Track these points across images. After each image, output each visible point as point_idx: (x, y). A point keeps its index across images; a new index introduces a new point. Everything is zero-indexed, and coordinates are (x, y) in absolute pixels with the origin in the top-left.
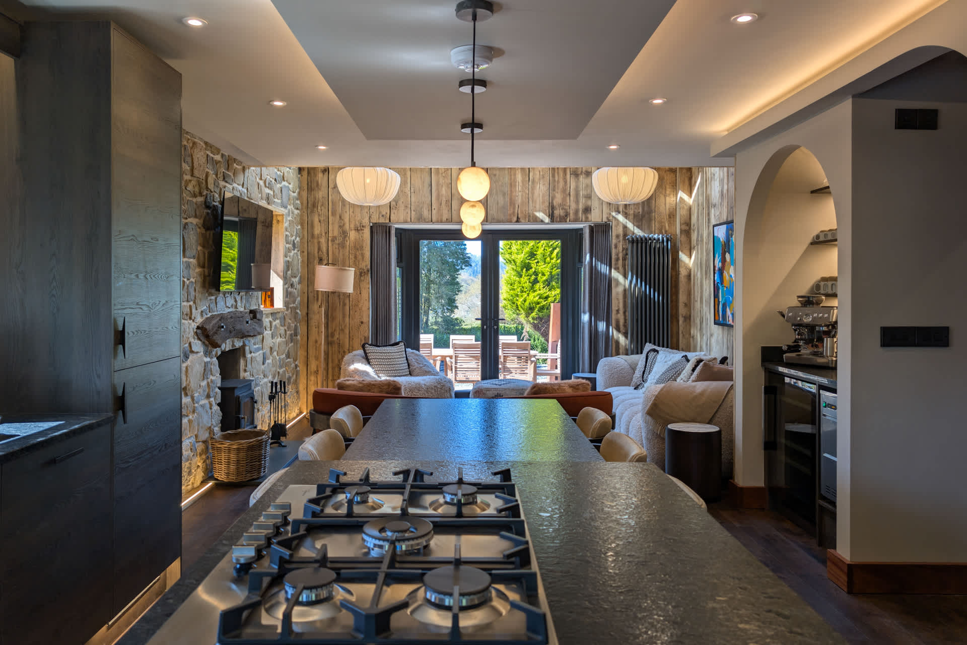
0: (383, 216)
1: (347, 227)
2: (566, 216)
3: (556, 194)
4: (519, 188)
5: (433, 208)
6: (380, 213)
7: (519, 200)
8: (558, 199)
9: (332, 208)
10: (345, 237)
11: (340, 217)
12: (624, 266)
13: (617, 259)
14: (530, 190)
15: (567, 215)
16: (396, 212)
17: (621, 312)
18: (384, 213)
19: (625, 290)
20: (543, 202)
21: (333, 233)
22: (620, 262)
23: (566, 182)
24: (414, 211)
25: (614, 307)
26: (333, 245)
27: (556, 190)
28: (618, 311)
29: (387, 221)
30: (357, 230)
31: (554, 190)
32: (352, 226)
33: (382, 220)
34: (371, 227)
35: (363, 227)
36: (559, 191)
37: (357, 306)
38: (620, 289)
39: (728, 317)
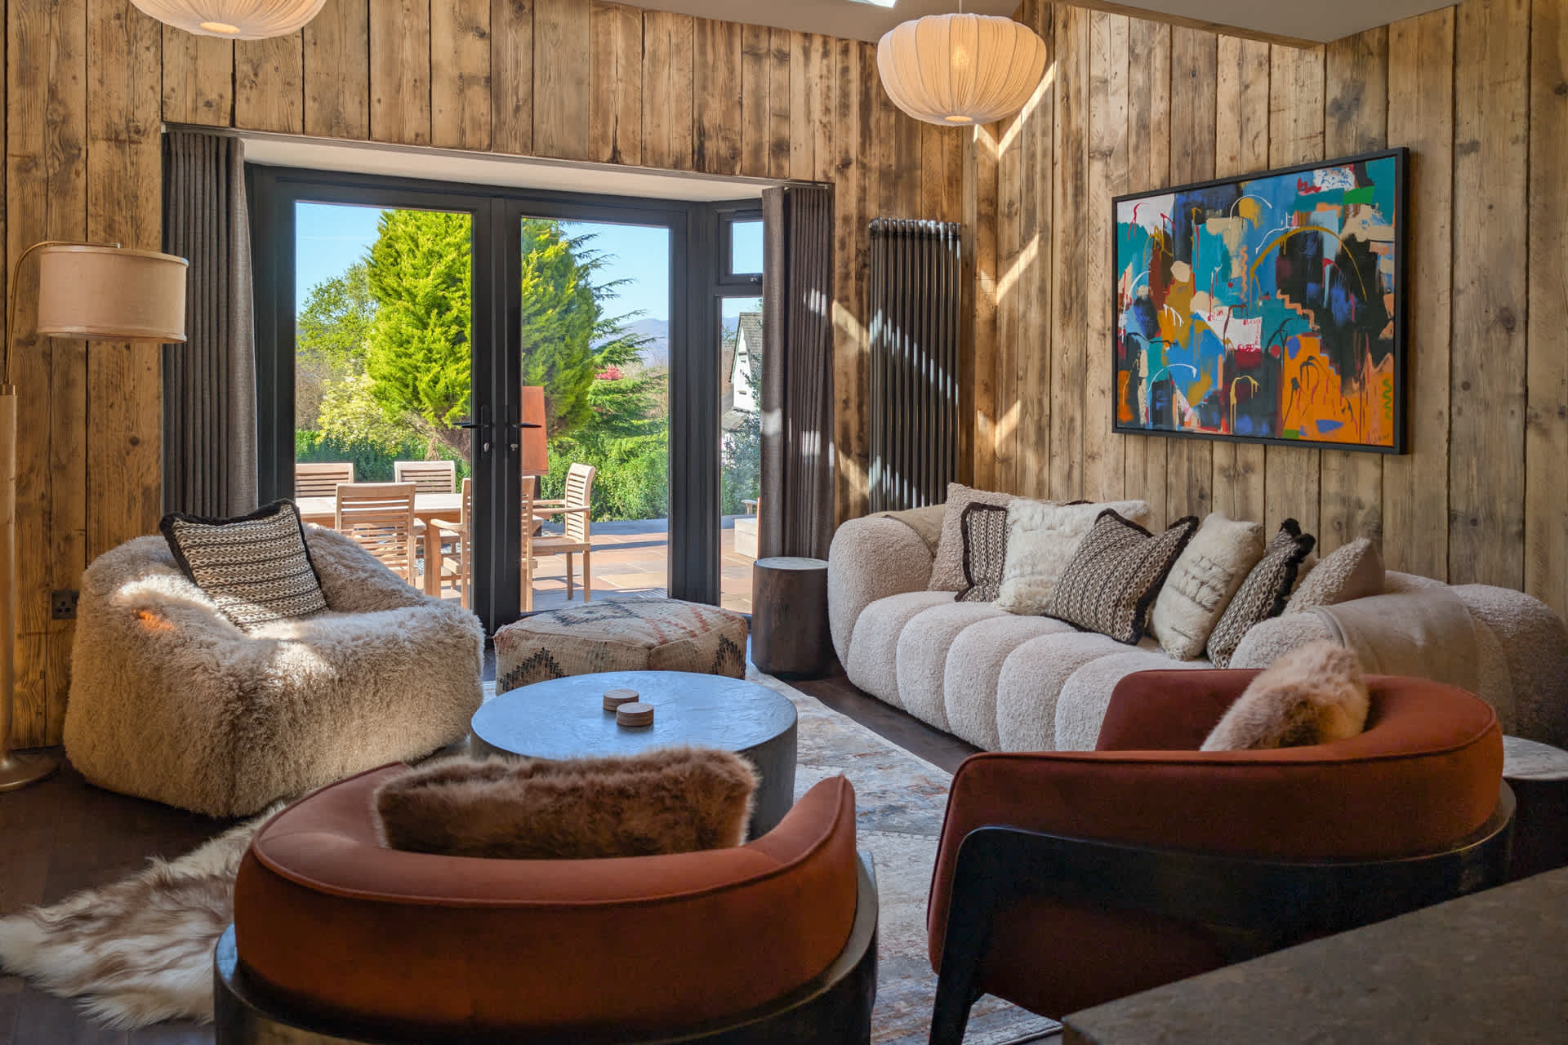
0: (208, 104)
1: (78, 127)
2: (733, 158)
3: (710, 99)
4: (617, 68)
5: (374, 98)
6: (199, 93)
7: (618, 105)
8: (714, 115)
9: (22, 59)
10: (71, 160)
11: (53, 92)
12: (859, 293)
13: (846, 276)
14: (646, 80)
15: (735, 154)
16: (254, 94)
17: (853, 405)
18: (213, 96)
19: (861, 353)
20: (679, 116)
21: (24, 144)
22: (852, 283)
23: (731, 71)
24: (315, 99)
25: (839, 395)
26: (22, 183)
27: (710, 88)
28: (846, 402)
29: (225, 122)
30: (115, 139)
31: (704, 88)
32: (98, 126)
33: (205, 118)
34: (166, 138)
35: (138, 132)
36: (717, 92)
37: (117, 387)
38: (851, 351)
39: (1182, 415)
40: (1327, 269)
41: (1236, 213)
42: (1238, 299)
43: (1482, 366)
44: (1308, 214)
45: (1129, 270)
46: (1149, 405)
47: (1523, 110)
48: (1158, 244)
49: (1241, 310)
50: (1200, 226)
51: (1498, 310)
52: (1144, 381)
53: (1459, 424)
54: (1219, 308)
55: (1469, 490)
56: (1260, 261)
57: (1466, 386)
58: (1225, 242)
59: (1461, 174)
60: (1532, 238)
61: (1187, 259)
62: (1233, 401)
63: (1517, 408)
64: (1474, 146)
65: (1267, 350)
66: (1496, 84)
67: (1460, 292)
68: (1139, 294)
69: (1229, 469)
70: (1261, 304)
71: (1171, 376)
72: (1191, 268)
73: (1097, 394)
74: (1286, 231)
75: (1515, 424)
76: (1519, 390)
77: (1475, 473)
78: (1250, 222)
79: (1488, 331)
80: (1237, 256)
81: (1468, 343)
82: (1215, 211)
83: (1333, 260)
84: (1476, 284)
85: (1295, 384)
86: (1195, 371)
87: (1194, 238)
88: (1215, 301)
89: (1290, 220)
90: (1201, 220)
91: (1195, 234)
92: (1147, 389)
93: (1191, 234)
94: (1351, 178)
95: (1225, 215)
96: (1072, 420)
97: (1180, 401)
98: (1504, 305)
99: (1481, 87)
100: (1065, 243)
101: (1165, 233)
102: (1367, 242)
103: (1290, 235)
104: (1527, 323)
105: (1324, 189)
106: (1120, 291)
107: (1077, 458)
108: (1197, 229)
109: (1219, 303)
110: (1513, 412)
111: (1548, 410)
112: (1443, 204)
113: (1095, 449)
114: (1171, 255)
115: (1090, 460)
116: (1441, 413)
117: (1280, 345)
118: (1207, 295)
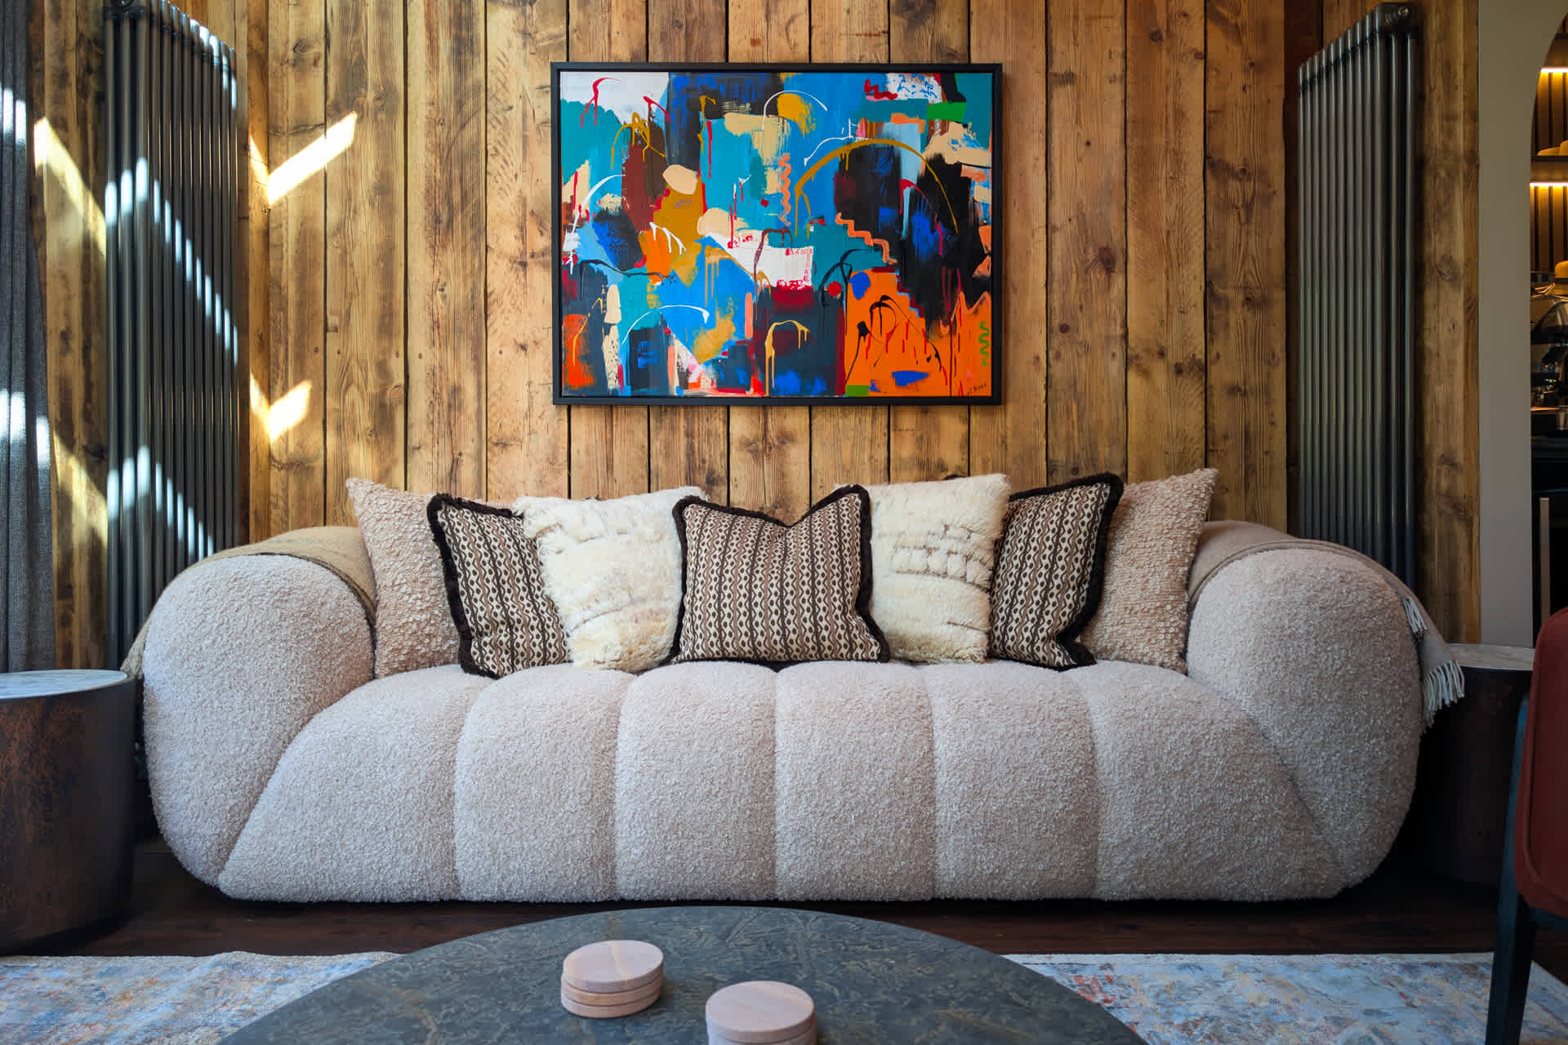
39: (684, 375)
40: (907, 192)
41: (773, 110)
42: (778, 221)
43: (1081, 308)
44: (880, 125)
45: (584, 170)
46: (622, 362)
47: (1120, 49)
48: (638, 137)
49: (783, 236)
50: (714, 122)
51: (1097, 252)
52: (614, 331)
53: (1058, 370)
54: (748, 233)
55: (1069, 437)
56: (810, 175)
57: (1064, 329)
58: (756, 146)
59: (1056, 104)
60: (1131, 180)
61: (692, 161)
62: (770, 352)
63: (1117, 349)
64: (1069, 78)
65: (821, 287)
66: (1090, 19)
67: (1055, 229)
68: (604, 206)
69: (754, 442)
70: (812, 229)
71: (664, 323)
72: (699, 175)
73: (509, 351)
74: (849, 142)
75: (1115, 367)
76: (1119, 331)
77: (1075, 419)
78: (793, 124)
79: (1086, 272)
80: (776, 167)
81: (1066, 283)
82: (739, 104)
83: (915, 182)
84: (1074, 221)
85: (863, 330)
86: (706, 315)
87: (703, 136)
88: (739, 222)
89: (854, 129)
90: (717, 113)
91: (705, 131)
92: (621, 339)
93: (699, 129)
94: (937, 90)
95: (756, 110)
96: (456, 391)
97: (680, 354)
98: (1104, 245)
99: (1076, 17)
100: (433, 123)
101: (653, 126)
102: (958, 166)
103: (853, 147)
104: (1126, 263)
105: (902, 96)
106: (566, 198)
107: (468, 447)
108: (709, 124)
109: (745, 225)
110: (1114, 355)
111: (1148, 351)
112: (1036, 134)
113: (507, 431)
114: (665, 155)
115: (496, 449)
116: (1037, 358)
117: (841, 281)
118: (726, 215)
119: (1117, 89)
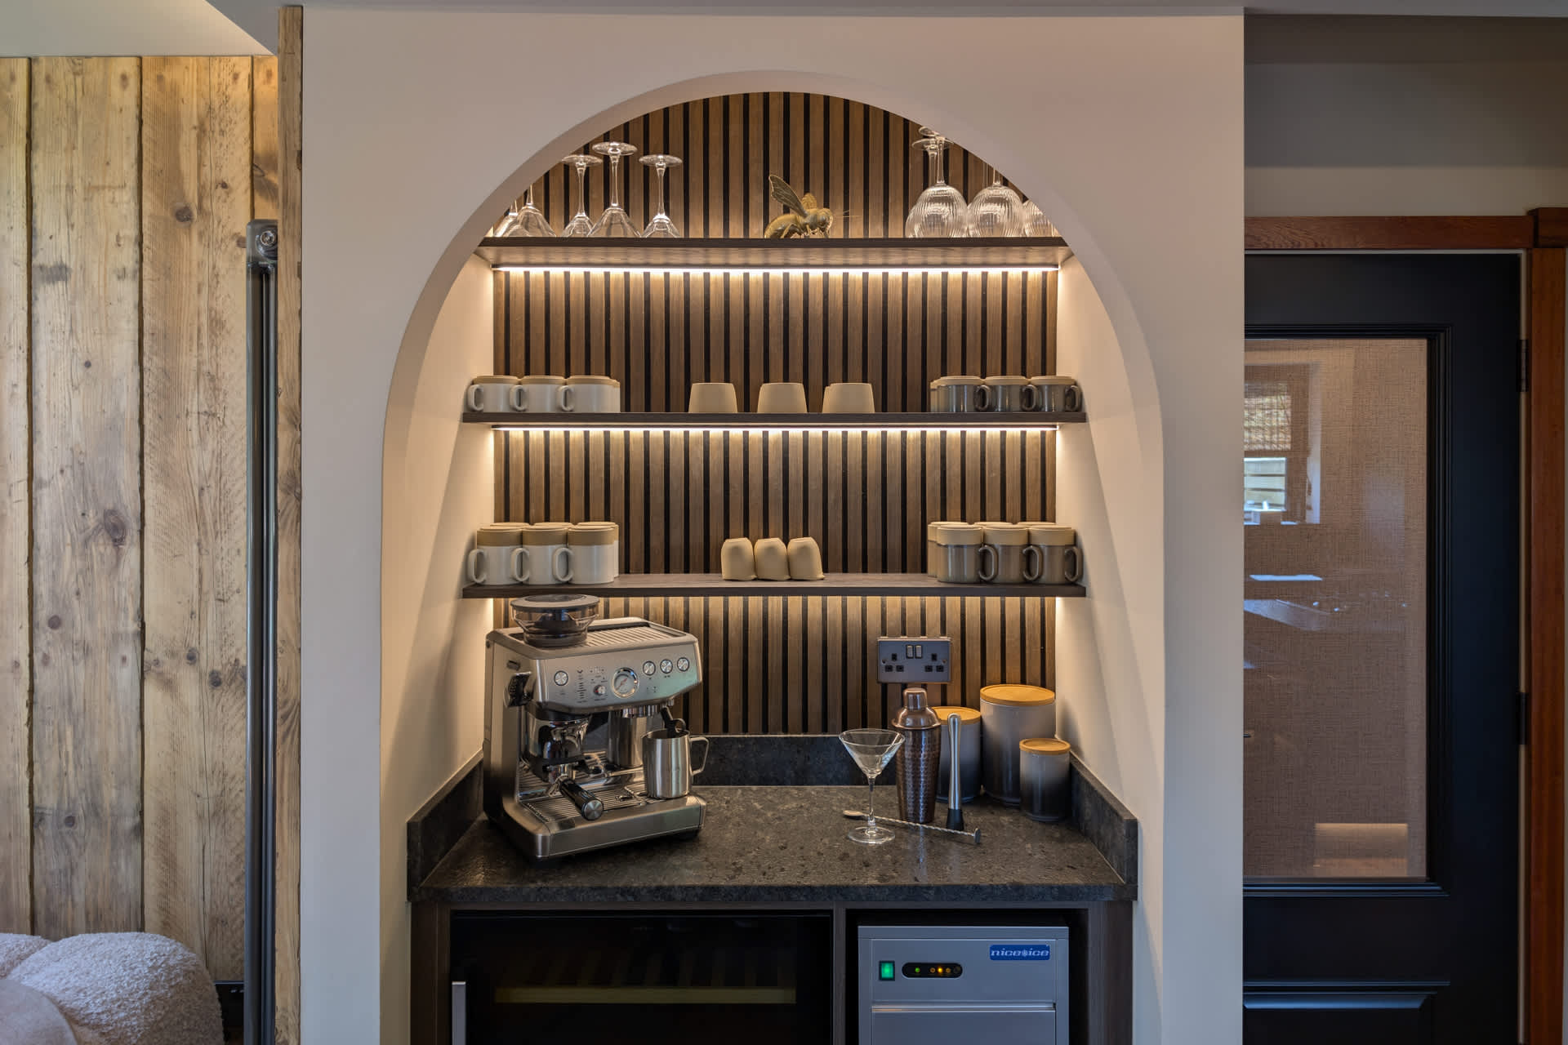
43: (78, 593)
47: (131, 232)
51: (100, 515)
53: (46, 680)
55: (62, 774)
57: (55, 623)
59: (40, 309)
60: (148, 415)
63: (130, 651)
64: (60, 273)
66: (91, 189)
67: (41, 484)
75: (127, 675)
76: (133, 627)
77: (70, 749)
79: (86, 543)
81: (57, 558)
84: (68, 472)
98: (110, 506)
99: (70, 188)
104: (142, 533)
110: (124, 659)
111: (173, 654)
112: (14, 352)
116: (17, 664)
119: (128, 289)
